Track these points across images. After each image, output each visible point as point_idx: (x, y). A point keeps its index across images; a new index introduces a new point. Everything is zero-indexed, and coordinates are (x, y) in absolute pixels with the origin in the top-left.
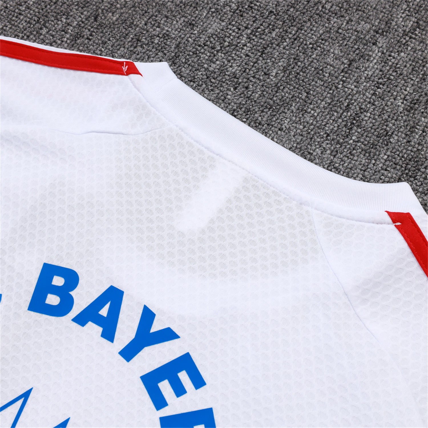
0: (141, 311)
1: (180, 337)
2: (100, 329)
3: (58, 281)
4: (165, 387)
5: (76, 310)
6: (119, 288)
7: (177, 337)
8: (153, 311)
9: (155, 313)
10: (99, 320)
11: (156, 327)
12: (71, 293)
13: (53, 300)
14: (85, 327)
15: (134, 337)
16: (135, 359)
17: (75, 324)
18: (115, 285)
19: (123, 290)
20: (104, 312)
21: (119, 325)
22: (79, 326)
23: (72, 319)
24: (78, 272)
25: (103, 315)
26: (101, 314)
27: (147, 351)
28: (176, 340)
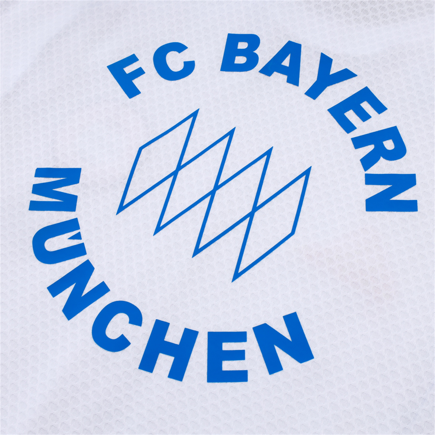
0: (319, 59)
1: (357, 75)
2: (285, 77)
3: (242, 45)
4: (351, 115)
5: (261, 64)
6: (296, 42)
7: (355, 75)
8: (330, 57)
9: (332, 58)
10: (283, 70)
11: (334, 69)
12: (255, 52)
13: (240, 60)
14: (271, 76)
15: (316, 80)
16: (320, 97)
17: (262, 75)
18: (293, 40)
19: (300, 43)
20: (286, 62)
21: (301, 72)
22: (266, 76)
23: (259, 71)
24: (258, 35)
25: (286, 65)
26: (284, 65)
27: (329, 90)
28: (354, 78)
